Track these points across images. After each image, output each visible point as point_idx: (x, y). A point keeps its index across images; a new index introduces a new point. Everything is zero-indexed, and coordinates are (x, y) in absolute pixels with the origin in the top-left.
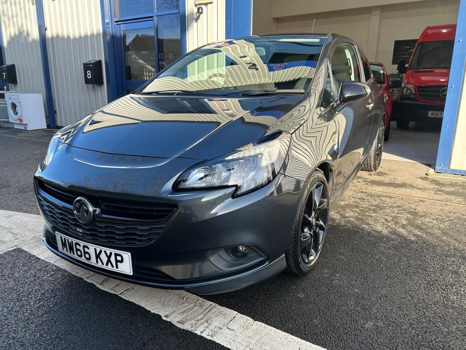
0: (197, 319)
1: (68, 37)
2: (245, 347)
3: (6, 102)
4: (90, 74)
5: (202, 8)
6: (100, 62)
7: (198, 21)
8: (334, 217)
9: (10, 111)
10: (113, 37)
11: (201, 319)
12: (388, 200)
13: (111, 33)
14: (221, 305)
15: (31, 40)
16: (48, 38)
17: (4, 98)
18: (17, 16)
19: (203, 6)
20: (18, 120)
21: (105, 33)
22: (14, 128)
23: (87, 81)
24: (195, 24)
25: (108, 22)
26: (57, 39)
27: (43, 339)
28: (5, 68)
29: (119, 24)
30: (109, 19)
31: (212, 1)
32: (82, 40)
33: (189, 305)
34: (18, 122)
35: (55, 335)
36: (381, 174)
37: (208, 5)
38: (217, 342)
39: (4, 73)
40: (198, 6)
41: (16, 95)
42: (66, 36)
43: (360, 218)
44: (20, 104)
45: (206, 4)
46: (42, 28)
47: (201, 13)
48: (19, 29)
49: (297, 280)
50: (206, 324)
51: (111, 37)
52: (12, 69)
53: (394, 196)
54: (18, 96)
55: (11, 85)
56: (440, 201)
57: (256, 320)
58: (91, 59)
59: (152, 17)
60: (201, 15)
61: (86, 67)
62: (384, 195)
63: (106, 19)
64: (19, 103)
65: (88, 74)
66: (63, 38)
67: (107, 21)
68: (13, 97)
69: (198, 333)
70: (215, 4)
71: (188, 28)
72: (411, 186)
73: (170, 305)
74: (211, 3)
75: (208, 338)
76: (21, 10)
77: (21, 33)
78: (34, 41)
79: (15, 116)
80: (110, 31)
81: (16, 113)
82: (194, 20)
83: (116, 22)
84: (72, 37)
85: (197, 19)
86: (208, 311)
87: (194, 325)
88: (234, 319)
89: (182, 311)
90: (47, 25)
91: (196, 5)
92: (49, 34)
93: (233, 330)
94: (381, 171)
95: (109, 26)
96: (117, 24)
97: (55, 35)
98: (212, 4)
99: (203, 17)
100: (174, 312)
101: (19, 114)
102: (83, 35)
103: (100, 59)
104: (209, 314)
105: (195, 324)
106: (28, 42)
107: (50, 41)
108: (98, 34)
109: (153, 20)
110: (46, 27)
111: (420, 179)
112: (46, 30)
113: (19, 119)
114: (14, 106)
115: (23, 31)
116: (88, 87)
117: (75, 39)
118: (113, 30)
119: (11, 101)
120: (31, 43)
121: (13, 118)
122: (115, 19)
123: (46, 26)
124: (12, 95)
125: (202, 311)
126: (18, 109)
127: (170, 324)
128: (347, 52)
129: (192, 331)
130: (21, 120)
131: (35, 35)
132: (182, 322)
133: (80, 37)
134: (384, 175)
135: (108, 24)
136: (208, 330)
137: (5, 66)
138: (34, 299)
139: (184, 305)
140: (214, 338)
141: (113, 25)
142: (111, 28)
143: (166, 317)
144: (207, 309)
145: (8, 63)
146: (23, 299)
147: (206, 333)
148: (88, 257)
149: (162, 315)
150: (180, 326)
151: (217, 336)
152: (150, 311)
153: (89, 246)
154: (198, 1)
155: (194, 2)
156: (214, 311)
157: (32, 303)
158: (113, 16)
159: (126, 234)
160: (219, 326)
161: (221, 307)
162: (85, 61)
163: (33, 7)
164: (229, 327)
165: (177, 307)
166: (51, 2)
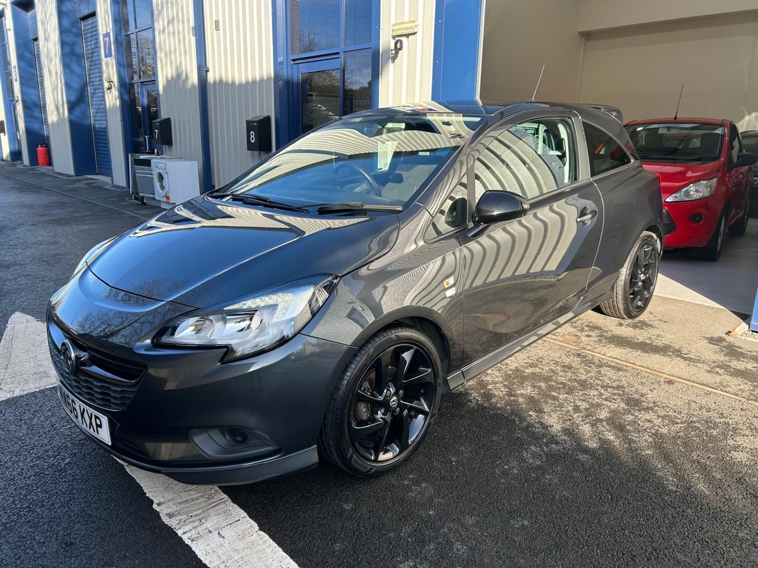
0: (191, 515)
1: (233, 83)
2: (220, 563)
3: (152, 171)
4: (253, 136)
5: (401, 41)
6: (268, 119)
7: (395, 61)
8: (496, 393)
9: (157, 184)
10: (288, 83)
11: (196, 515)
12: (611, 373)
13: (286, 77)
14: (234, 502)
15: (190, 86)
16: (210, 84)
17: (150, 166)
18: (175, 50)
19: (404, 39)
20: (165, 198)
21: (277, 77)
22: (160, 207)
23: (250, 147)
24: (391, 65)
25: (282, 60)
26: (220, 83)
27: (13, 506)
28: (158, 124)
29: (297, 64)
30: (284, 57)
31: (416, 31)
32: (250, 87)
33: (195, 494)
34: (165, 200)
35: (27, 505)
36: (644, 325)
37: (410, 37)
38: (193, 549)
39: (156, 131)
40: (397, 39)
41: (163, 163)
42: (230, 82)
43: (537, 399)
44: (168, 176)
45: (407, 36)
46: (203, 69)
47: (400, 49)
48: (177, 69)
49: (360, 484)
50: (197, 523)
51: (285, 84)
52: (166, 124)
53: (628, 368)
54: (166, 165)
55: (165, 149)
56: (704, 385)
57: (261, 530)
58: (258, 115)
59: (338, 53)
60: (400, 52)
61: (250, 125)
62: (612, 364)
63: (279, 57)
64: (166, 175)
65: (252, 136)
66: (227, 84)
67: (280, 59)
68: (160, 165)
69: (180, 533)
70: (419, 35)
71: (381, 72)
72: (678, 353)
73: (173, 490)
74: (414, 34)
75: (187, 542)
76: (179, 42)
77: (179, 75)
78: (193, 85)
79: (162, 192)
80: (285, 73)
81: (163, 188)
82: (390, 60)
83: (293, 60)
84: (237, 82)
85: (394, 58)
86: (213, 507)
87: (182, 521)
88: (236, 523)
89: (181, 501)
90: (210, 65)
91: (394, 37)
92: (211, 77)
93: (223, 537)
94: (646, 320)
95: (282, 66)
96: (295, 64)
97: (218, 80)
98: (416, 35)
99: (403, 54)
100: (173, 499)
101: (167, 189)
102: (250, 80)
103: (268, 115)
104: (211, 510)
105: (184, 521)
106: (187, 88)
107: (212, 86)
108: (269, 79)
109: (339, 58)
110: (208, 68)
111: (707, 341)
112: (208, 71)
113: (166, 196)
114: (161, 177)
115: (182, 72)
116: (253, 155)
117: (241, 85)
118: (289, 72)
119: (158, 171)
120: (190, 90)
121: (159, 194)
122: (294, 56)
123: (208, 66)
124: (160, 163)
125: (205, 505)
126: (165, 182)
127: (157, 514)
128: (561, 128)
129: (174, 530)
130: (168, 198)
131: (194, 79)
132: (170, 516)
133: (247, 83)
134: (645, 328)
135: (281, 63)
136: (193, 532)
137: (158, 120)
138: (33, 455)
139: (190, 492)
140: (194, 543)
141: (289, 64)
142: (285, 70)
143: (159, 504)
144: (213, 503)
145: (164, 115)
146: (23, 453)
147: (189, 535)
148: (76, 415)
149: (156, 501)
150: (166, 520)
151: (200, 541)
152: (146, 493)
153: (75, 402)
154: (397, 30)
155: (391, 32)
156: (220, 507)
157: (28, 460)
158: (290, 52)
159: (102, 393)
160: (211, 529)
161: (232, 504)
162: (250, 117)
163: (193, 39)
164: (221, 533)
165: (180, 494)
166: (215, 32)
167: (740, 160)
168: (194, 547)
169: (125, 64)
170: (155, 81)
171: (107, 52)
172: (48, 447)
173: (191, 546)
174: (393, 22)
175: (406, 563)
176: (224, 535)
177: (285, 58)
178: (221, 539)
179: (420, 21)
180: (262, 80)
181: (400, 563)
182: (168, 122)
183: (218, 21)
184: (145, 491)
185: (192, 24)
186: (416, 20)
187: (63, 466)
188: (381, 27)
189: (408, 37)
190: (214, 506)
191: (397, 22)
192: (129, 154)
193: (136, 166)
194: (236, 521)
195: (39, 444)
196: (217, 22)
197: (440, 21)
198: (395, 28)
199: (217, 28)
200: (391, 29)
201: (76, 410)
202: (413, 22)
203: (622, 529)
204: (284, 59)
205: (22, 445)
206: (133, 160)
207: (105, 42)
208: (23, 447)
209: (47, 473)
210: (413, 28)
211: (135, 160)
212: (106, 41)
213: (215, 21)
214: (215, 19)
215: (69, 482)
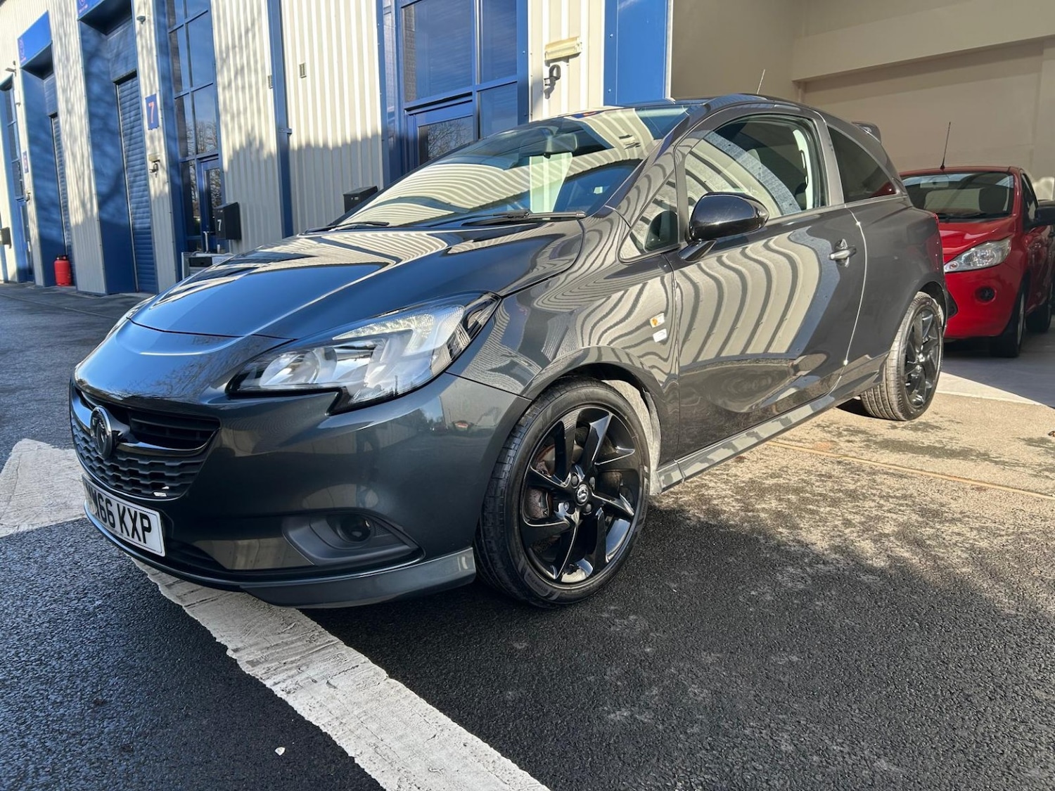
0: (284, 661)
1: (325, 146)
2: (332, 719)
5: (558, 68)
6: (374, 191)
7: (551, 95)
8: (725, 509)
10: (402, 141)
11: (292, 662)
12: (891, 481)
13: (398, 133)
14: (348, 644)
15: (265, 156)
16: (293, 150)
18: (245, 110)
19: (562, 64)
21: (386, 133)
24: (545, 101)
25: (393, 110)
26: (308, 149)
27: (16, 659)
28: (221, 211)
29: (412, 114)
30: (395, 105)
31: (578, 51)
33: (289, 637)
35: (37, 657)
36: (927, 427)
37: (570, 60)
38: (291, 703)
39: (220, 221)
40: (552, 65)
42: (321, 144)
43: (787, 513)
45: (567, 59)
46: (283, 132)
47: (558, 78)
48: (248, 135)
49: (537, 618)
50: (294, 671)
51: (397, 142)
52: (233, 211)
53: (915, 475)
55: (231, 244)
56: (1032, 491)
57: (391, 677)
58: (361, 186)
59: (470, 94)
60: (557, 82)
61: (350, 201)
62: (891, 471)
63: (389, 106)
66: (317, 146)
67: (390, 109)
69: (268, 684)
70: (583, 57)
71: (532, 112)
72: (985, 456)
73: (256, 633)
74: (577, 55)
75: (280, 694)
76: (251, 99)
77: (250, 143)
78: (270, 155)
80: (396, 128)
82: (544, 94)
83: (408, 110)
84: (330, 145)
85: (548, 93)
86: (316, 651)
87: (272, 669)
88: (353, 670)
89: (268, 645)
90: (293, 125)
91: (548, 63)
92: (294, 142)
93: (335, 687)
94: (929, 421)
95: (393, 118)
96: (410, 115)
97: (304, 143)
98: (578, 58)
99: (562, 85)
100: (257, 644)
102: (349, 140)
103: (375, 186)
104: (314, 656)
105: (275, 670)
106: (261, 159)
107: (295, 153)
108: (375, 136)
109: (471, 101)
110: (291, 130)
112: (291, 134)
115: (255, 139)
117: (336, 148)
118: (403, 126)
120: (266, 162)
122: (409, 103)
123: (290, 128)
125: (305, 649)
127: (234, 663)
128: (798, 135)
129: (260, 680)
131: (272, 146)
132: (253, 664)
133: (345, 144)
134: (930, 430)
135: (392, 114)
136: (289, 682)
137: (222, 206)
138: (47, 598)
139: (282, 635)
140: (291, 696)
141: (402, 116)
142: (397, 123)
143: (236, 651)
144: (316, 647)
145: (229, 200)
146: (31, 596)
147: (283, 685)
148: (112, 522)
149: (230, 646)
150: (247, 669)
151: (300, 694)
152: (215, 638)
153: (111, 500)
154: (552, 53)
155: (544, 56)
156: (327, 651)
157: (39, 605)
158: (403, 98)
159: (152, 476)
160: (315, 678)
161: (346, 647)
162: (349, 191)
163: (270, 93)
164: (331, 682)
165: (267, 638)
166: (300, 80)
167: (1039, 216)
168: (291, 701)
169: (177, 135)
170: (217, 155)
171: (152, 122)
172: (69, 589)
173: (286, 700)
174: (546, 41)
175: (618, 713)
176: (336, 685)
177: (397, 107)
178: (333, 689)
179: (583, 38)
180: (365, 139)
181: (609, 713)
182: (235, 208)
183: (303, 65)
184: (214, 636)
185: (268, 72)
186: (578, 37)
187: (91, 609)
188: (530, 52)
189: (568, 62)
190: (319, 650)
191: (552, 41)
192: (182, 253)
193: (191, 268)
194: (353, 668)
195: (55, 585)
196: (302, 67)
197: (612, 35)
198: (549, 50)
199: (303, 75)
200: (544, 52)
201: (113, 515)
202: (575, 39)
203: (943, 662)
204: (395, 108)
205: (30, 587)
206: (187, 260)
207: (149, 109)
208: (31, 589)
209: (67, 618)
210: (574, 47)
211: (190, 259)
212: (151, 107)
213: (300, 66)
214: (299, 63)
215: (100, 628)
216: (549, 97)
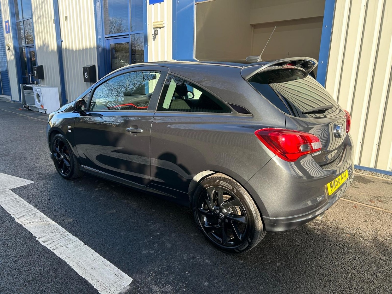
2: (66, 257)
3: (33, 93)
4: (87, 75)
5: (157, 31)
6: (94, 66)
9: (36, 100)
10: (104, 50)
13: (103, 47)
16: (64, 49)
17: (32, 90)
19: (158, 29)
20: (41, 106)
21: (98, 46)
22: (39, 111)
23: (85, 80)
25: (100, 38)
28: (36, 68)
29: (108, 39)
31: (164, 26)
32: (84, 51)
34: (41, 107)
37: (161, 28)
39: (35, 72)
40: (155, 29)
41: (40, 89)
44: (42, 95)
45: (160, 28)
46: (59, 41)
47: (157, 34)
48: (43, 42)
51: (102, 50)
54: (41, 89)
55: (40, 81)
58: (89, 64)
59: (128, 35)
60: (157, 35)
61: (85, 70)
64: (41, 94)
65: (86, 75)
67: (99, 37)
68: (38, 89)
69: (48, 247)
70: (165, 28)
71: (149, 45)
73: (46, 233)
74: (163, 27)
75: (52, 250)
77: (44, 45)
79: (39, 103)
80: (102, 45)
81: (39, 101)
83: (106, 38)
87: (50, 243)
90: (63, 38)
91: (154, 28)
92: (64, 46)
97: (67, 47)
98: (163, 28)
99: (158, 37)
100: (45, 236)
101: (42, 102)
102: (85, 48)
103: (94, 64)
104: (62, 239)
108: (94, 48)
109: (128, 37)
110: (62, 40)
112: (62, 42)
113: (41, 105)
114: (38, 96)
115: (46, 43)
116: (87, 84)
118: (104, 44)
119: (36, 92)
121: (38, 105)
122: (106, 35)
123: (62, 39)
124: (37, 88)
125: (60, 237)
126: (41, 98)
127: (38, 242)
129: (46, 247)
130: (42, 106)
135: (100, 39)
136: (54, 247)
137: (36, 66)
139: (54, 233)
140: (55, 251)
141: (104, 39)
142: (102, 42)
143: (39, 238)
144: (64, 236)
145: (39, 64)
147: (52, 248)
149: (37, 237)
150: (42, 244)
151: (57, 250)
152: (33, 235)
154: (155, 25)
155: (152, 26)
156: (67, 237)
158: (104, 33)
160: (62, 245)
161: (72, 236)
162: (85, 65)
163: (54, 25)
164: (67, 246)
165: (49, 234)
166: (65, 22)
168: (55, 252)
169: (17, 37)
170: (34, 46)
171: (7, 31)
173: (53, 252)
174: (153, 21)
175: (145, 251)
176: (68, 247)
177: (102, 36)
178: (67, 248)
179: (165, 21)
180: (90, 48)
181: (143, 251)
182: (41, 67)
183: (67, 16)
184: (32, 234)
185: (53, 18)
186: (164, 21)
188: (148, 23)
189: (160, 29)
190: (64, 237)
191: (155, 21)
192: (21, 84)
193: (24, 90)
194: (74, 242)
196: (66, 17)
197: (174, 22)
198: (154, 24)
199: (67, 20)
200: (152, 24)
202: (162, 21)
204: (101, 37)
206: (23, 87)
207: (6, 26)
210: (162, 24)
211: (24, 87)
212: (7, 25)
213: (65, 17)
214: (65, 15)
216: (154, 40)
